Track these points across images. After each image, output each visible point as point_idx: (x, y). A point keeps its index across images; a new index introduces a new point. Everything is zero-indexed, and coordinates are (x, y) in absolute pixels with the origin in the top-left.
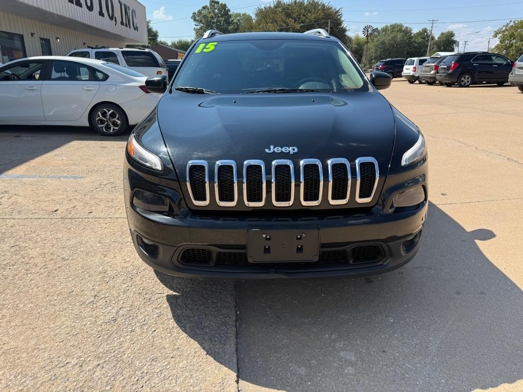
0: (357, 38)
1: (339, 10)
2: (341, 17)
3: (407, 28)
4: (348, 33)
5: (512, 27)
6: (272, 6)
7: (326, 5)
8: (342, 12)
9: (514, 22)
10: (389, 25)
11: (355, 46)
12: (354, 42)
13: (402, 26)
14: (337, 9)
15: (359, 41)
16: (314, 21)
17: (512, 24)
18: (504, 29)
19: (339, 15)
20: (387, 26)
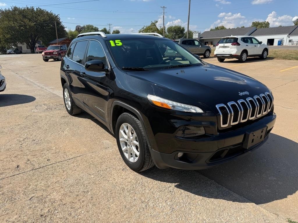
0: (71, 32)
1: (57, 15)
2: (59, 20)
3: (95, 27)
4: (65, 29)
5: (145, 29)
6: (11, 10)
7: (49, 12)
8: (60, 16)
9: (146, 27)
10: (85, 25)
11: (70, 36)
12: (69, 34)
13: (93, 26)
14: (56, 15)
15: (72, 34)
16: (43, 21)
17: (145, 28)
18: (142, 30)
19: (58, 18)
20: (84, 26)
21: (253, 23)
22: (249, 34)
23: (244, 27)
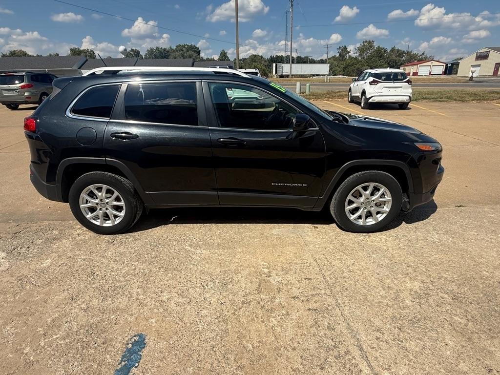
21: (71, 50)
22: (79, 66)
23: (58, 55)
